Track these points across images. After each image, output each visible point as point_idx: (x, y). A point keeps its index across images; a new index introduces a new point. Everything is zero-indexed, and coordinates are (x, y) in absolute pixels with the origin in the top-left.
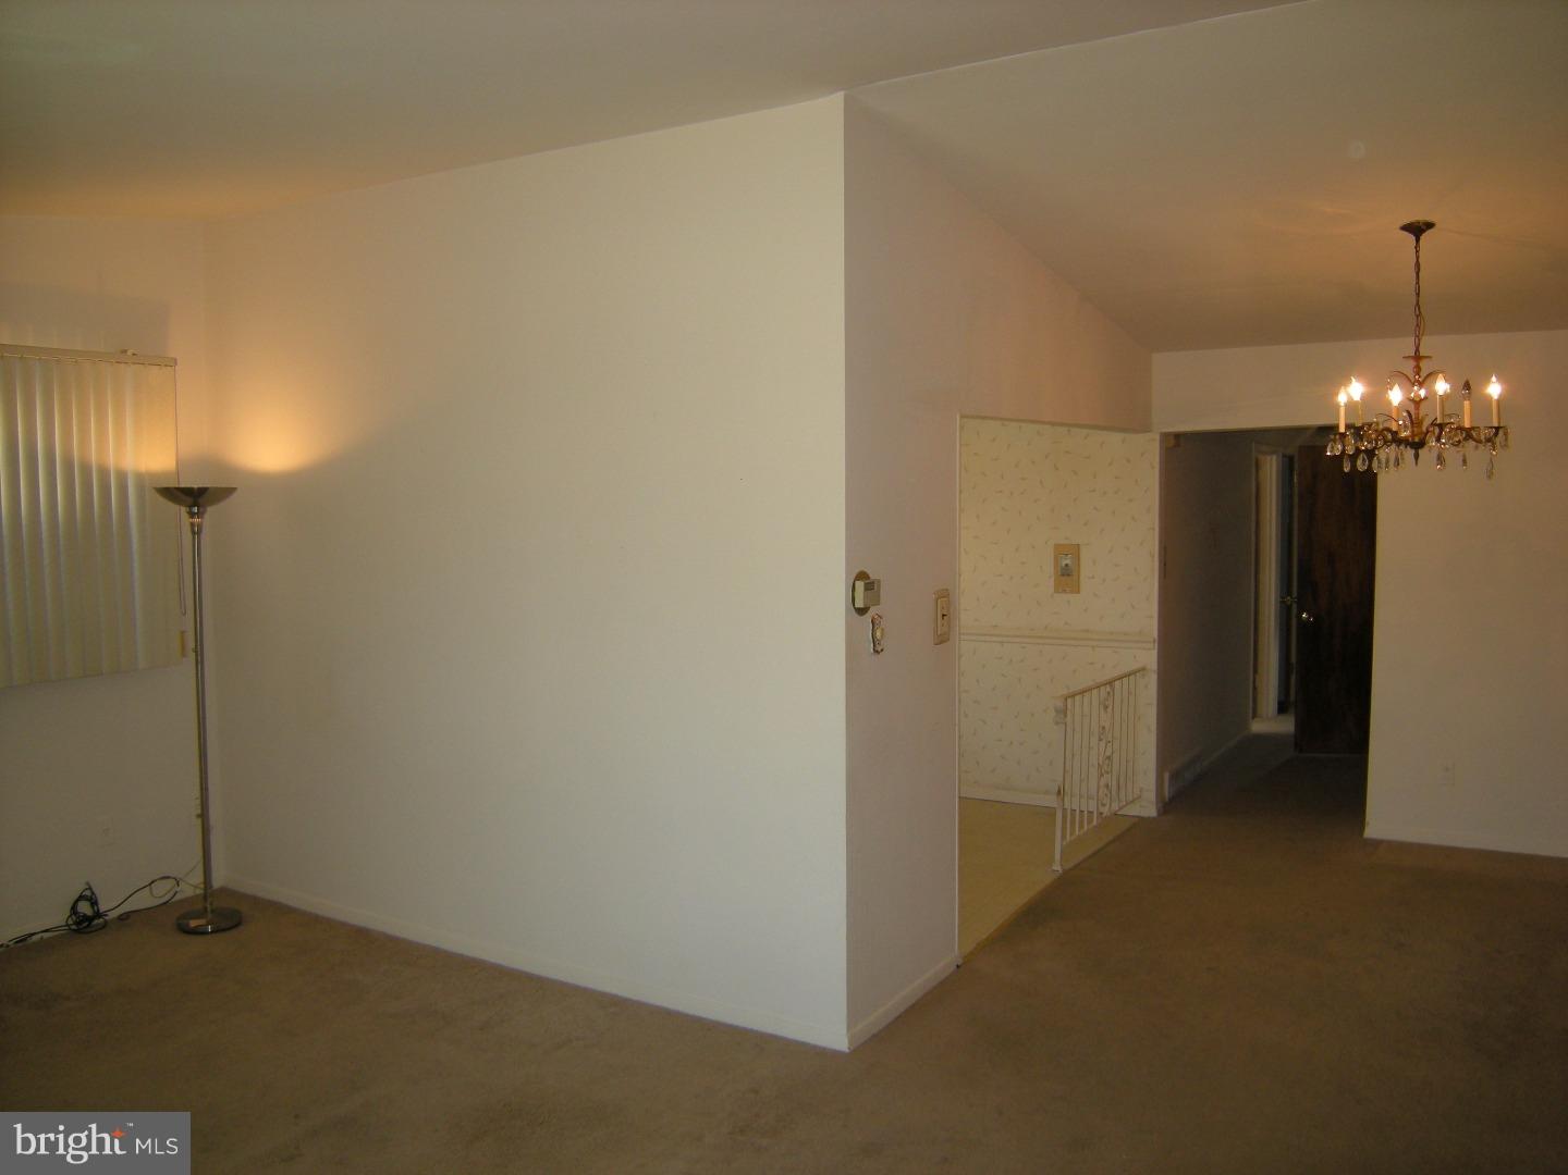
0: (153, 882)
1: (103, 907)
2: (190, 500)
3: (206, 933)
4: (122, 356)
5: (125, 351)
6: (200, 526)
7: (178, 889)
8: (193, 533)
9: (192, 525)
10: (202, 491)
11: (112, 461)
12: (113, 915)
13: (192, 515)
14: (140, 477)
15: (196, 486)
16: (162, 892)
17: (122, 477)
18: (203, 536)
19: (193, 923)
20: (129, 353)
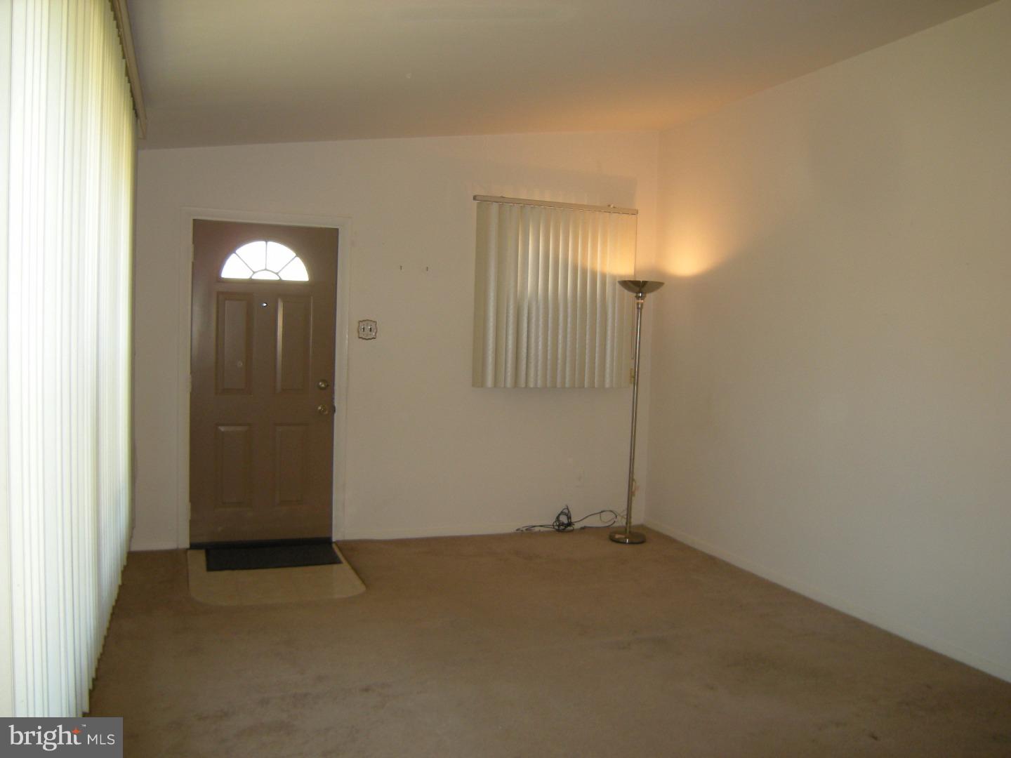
0: (602, 512)
1: (573, 520)
2: (638, 289)
3: (625, 543)
4: (609, 209)
5: (609, 206)
6: (642, 304)
7: (616, 520)
8: (638, 308)
9: (638, 304)
10: (645, 283)
11: (599, 268)
12: (577, 526)
13: (638, 298)
14: (614, 277)
15: (641, 280)
16: (606, 520)
17: (604, 276)
18: (643, 311)
19: (617, 536)
20: (612, 207)
